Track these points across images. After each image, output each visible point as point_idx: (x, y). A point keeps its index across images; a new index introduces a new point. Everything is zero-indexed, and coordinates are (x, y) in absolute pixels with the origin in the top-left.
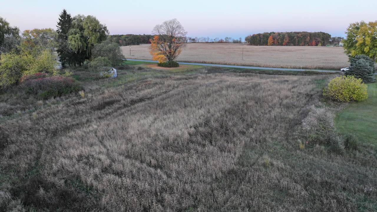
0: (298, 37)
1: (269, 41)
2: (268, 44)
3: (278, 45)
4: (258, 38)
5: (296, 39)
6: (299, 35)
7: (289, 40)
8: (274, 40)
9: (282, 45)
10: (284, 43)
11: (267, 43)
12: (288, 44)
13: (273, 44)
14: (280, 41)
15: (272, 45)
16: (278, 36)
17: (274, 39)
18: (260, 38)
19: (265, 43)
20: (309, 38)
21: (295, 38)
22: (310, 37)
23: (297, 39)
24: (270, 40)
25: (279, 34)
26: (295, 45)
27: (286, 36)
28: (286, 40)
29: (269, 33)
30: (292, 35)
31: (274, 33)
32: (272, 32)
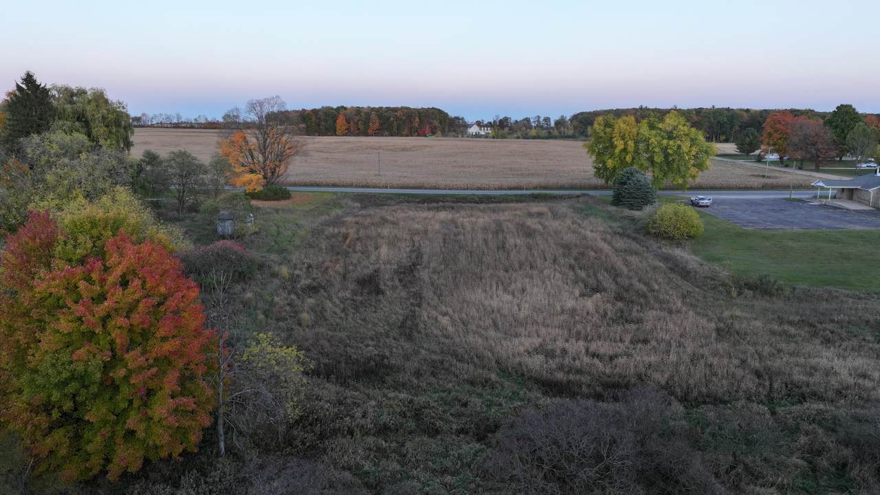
0: (397, 118)
1: (338, 127)
2: (337, 133)
3: (358, 135)
4: (314, 118)
5: (393, 122)
6: (398, 114)
7: (381, 124)
8: (349, 123)
9: (367, 135)
10: (370, 131)
11: (336, 131)
12: (378, 133)
13: (348, 133)
14: (361, 127)
15: (346, 135)
16: (356, 115)
17: (348, 121)
18: (319, 119)
19: (331, 131)
20: (417, 120)
21: (392, 119)
22: (420, 119)
23: (395, 123)
24: (341, 122)
25: (358, 111)
26: (392, 136)
27: (373, 115)
28: (375, 124)
29: (335, 107)
30: (386, 114)
31: (345, 109)
32: (339, 106)
